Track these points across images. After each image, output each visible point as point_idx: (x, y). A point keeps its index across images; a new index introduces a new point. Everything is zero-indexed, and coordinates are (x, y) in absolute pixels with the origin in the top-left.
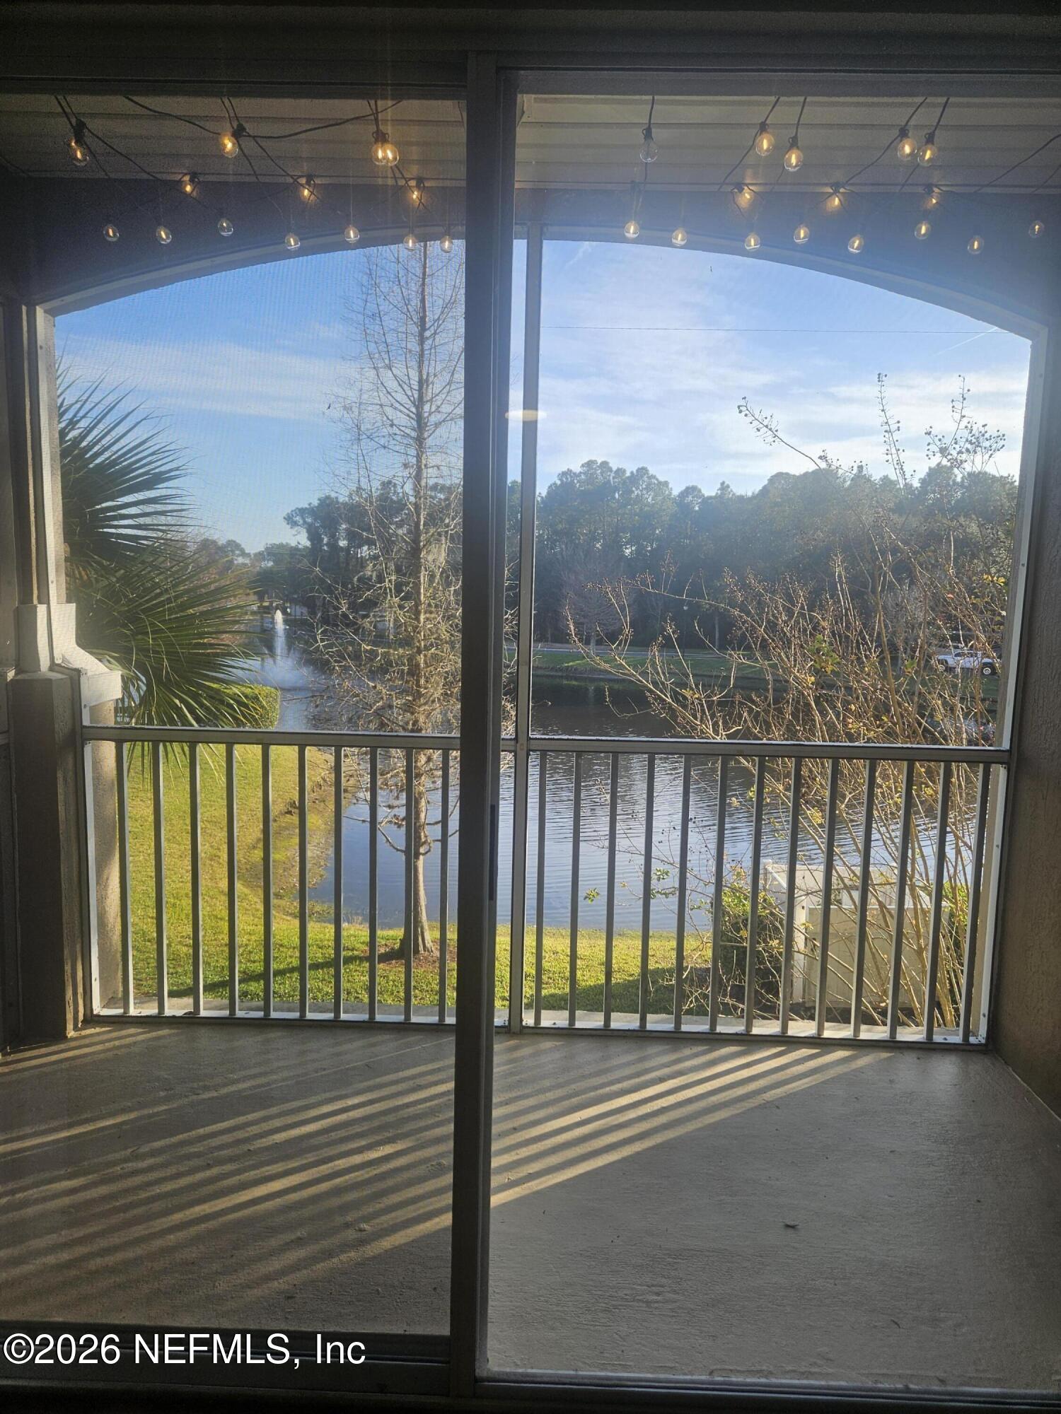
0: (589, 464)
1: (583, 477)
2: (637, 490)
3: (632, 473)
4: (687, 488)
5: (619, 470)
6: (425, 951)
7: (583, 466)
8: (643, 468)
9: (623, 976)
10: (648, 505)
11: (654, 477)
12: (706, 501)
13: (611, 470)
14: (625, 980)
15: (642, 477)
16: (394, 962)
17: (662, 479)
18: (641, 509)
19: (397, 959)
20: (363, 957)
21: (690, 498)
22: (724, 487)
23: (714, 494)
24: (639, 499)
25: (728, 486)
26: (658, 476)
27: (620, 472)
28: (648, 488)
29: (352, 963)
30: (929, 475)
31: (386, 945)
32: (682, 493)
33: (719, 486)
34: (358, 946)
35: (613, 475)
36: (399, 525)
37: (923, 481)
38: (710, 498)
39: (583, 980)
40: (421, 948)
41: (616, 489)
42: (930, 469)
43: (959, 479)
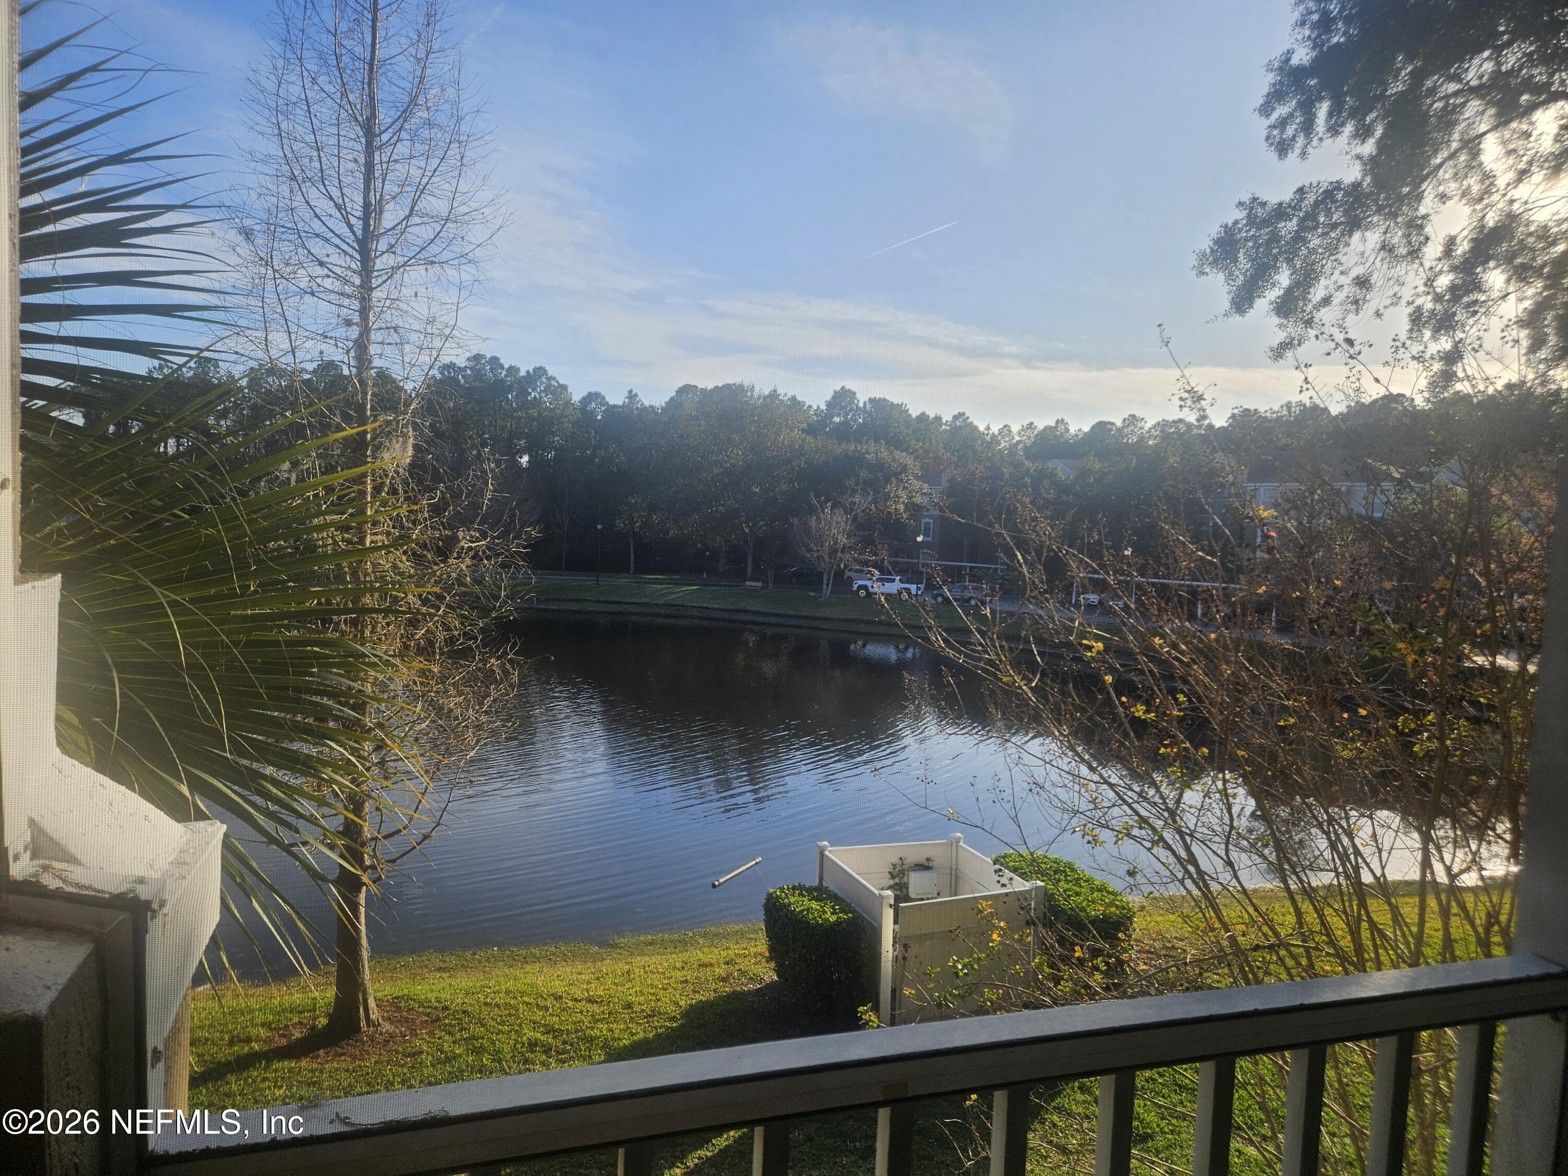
0: (477, 358)
1: (469, 372)
2: (534, 390)
3: (528, 372)
4: (590, 394)
5: (511, 368)
6: (368, 1026)
7: (469, 359)
8: (540, 368)
9: (662, 1023)
10: (547, 409)
11: (554, 379)
12: (611, 410)
13: (502, 367)
14: (667, 1028)
15: (540, 377)
16: (321, 1052)
17: (562, 382)
18: (540, 414)
19: (325, 1047)
20: (269, 1051)
21: (594, 405)
22: (632, 396)
23: (621, 403)
24: (537, 402)
25: (636, 395)
26: (558, 378)
27: (513, 370)
28: (547, 390)
29: (254, 1066)
30: (834, 398)
31: (300, 1023)
32: (584, 399)
33: (626, 394)
34: (254, 1032)
35: (504, 373)
36: (224, 415)
37: (829, 404)
38: (615, 406)
39: (614, 1039)
40: (363, 1023)
41: (510, 389)
42: (835, 392)
43: (861, 405)
